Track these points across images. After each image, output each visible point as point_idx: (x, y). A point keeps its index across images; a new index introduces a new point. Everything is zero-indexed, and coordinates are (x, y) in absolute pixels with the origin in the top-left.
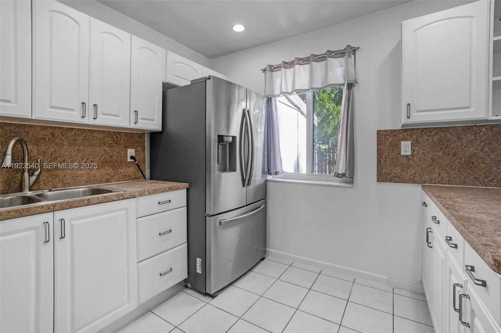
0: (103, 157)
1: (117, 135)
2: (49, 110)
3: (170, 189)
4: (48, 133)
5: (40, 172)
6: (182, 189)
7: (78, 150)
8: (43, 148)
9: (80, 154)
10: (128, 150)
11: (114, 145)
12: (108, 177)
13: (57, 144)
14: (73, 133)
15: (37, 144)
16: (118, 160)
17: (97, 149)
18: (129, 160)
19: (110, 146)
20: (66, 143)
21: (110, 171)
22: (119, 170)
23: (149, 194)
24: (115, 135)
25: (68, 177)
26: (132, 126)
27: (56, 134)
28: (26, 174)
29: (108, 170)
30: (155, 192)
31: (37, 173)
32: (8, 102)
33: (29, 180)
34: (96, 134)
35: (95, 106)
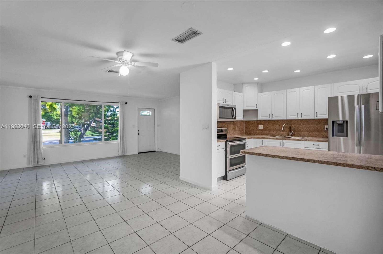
0: (314, 128)
1: (320, 120)
2: (290, 117)
3: (318, 141)
5: (293, 132)
6: (325, 142)
7: (305, 126)
8: (295, 125)
9: (306, 127)
10: (325, 126)
11: (319, 124)
12: (316, 135)
13: (299, 125)
14: (304, 121)
15: (294, 124)
16: (320, 129)
17: (312, 126)
18: (325, 130)
19: (317, 125)
20: (301, 124)
21: (317, 133)
22: (321, 133)
23: (309, 141)
24: (319, 120)
25: (302, 134)
26: (316, 118)
27: (299, 121)
28: (290, 132)
29: (316, 133)
30: (311, 140)
31: (292, 132)
32: (282, 116)
33: (290, 134)
34: (311, 121)
35: (301, 113)
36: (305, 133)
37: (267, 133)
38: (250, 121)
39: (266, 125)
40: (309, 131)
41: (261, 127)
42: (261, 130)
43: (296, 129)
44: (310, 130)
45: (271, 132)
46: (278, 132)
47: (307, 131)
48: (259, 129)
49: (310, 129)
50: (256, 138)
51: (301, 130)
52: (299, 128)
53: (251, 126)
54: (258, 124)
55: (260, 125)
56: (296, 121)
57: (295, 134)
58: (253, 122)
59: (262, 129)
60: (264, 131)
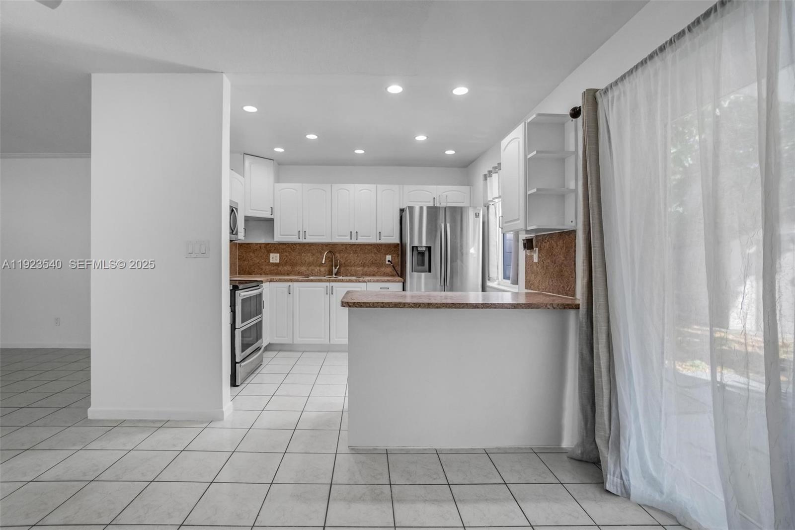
0: (371, 260)
1: (380, 246)
2: (337, 237)
3: (388, 281)
4: (343, 247)
5: (339, 268)
7: (357, 256)
8: (342, 255)
9: (359, 258)
10: (387, 256)
11: (377, 253)
13: (348, 253)
14: (355, 246)
15: (340, 253)
16: (380, 262)
17: (368, 255)
18: (387, 263)
19: (375, 254)
21: (375, 269)
22: (381, 269)
23: (374, 282)
24: (378, 246)
28: (334, 268)
29: (373, 269)
30: (378, 281)
31: (337, 267)
32: (323, 236)
33: (335, 271)
34: (367, 247)
35: (357, 232)
36: (358, 269)
37: (289, 269)
38: (252, 244)
39: (287, 254)
40: (363, 265)
41: (275, 258)
42: (276, 265)
43: (343, 262)
44: (365, 263)
45: (297, 268)
46: (310, 268)
47: (361, 266)
48: (271, 261)
49: (364, 261)
50: (275, 280)
51: (352, 264)
52: (347, 261)
53: (251, 254)
54: (269, 252)
55: (272, 253)
56: (342, 247)
57: (342, 270)
58: (258, 246)
59: (278, 261)
60: (281, 266)
